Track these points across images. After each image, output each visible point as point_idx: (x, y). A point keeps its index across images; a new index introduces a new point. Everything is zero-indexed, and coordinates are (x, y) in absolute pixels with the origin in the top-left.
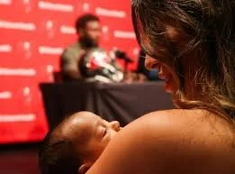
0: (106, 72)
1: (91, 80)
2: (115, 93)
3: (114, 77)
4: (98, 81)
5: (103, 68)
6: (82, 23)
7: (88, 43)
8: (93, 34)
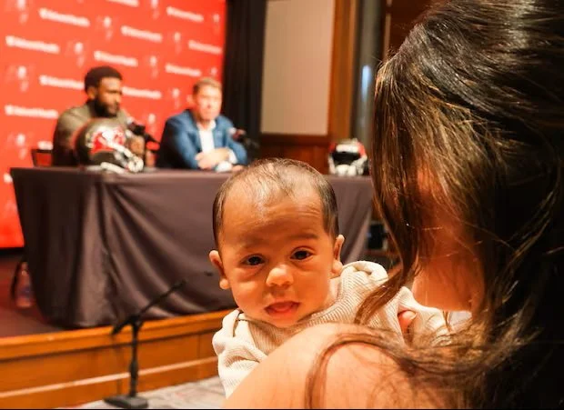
0: (118, 157)
1: (94, 169)
2: (131, 191)
3: (131, 166)
4: (105, 170)
5: (115, 150)
6: (94, 78)
7: (100, 110)
8: (110, 99)
